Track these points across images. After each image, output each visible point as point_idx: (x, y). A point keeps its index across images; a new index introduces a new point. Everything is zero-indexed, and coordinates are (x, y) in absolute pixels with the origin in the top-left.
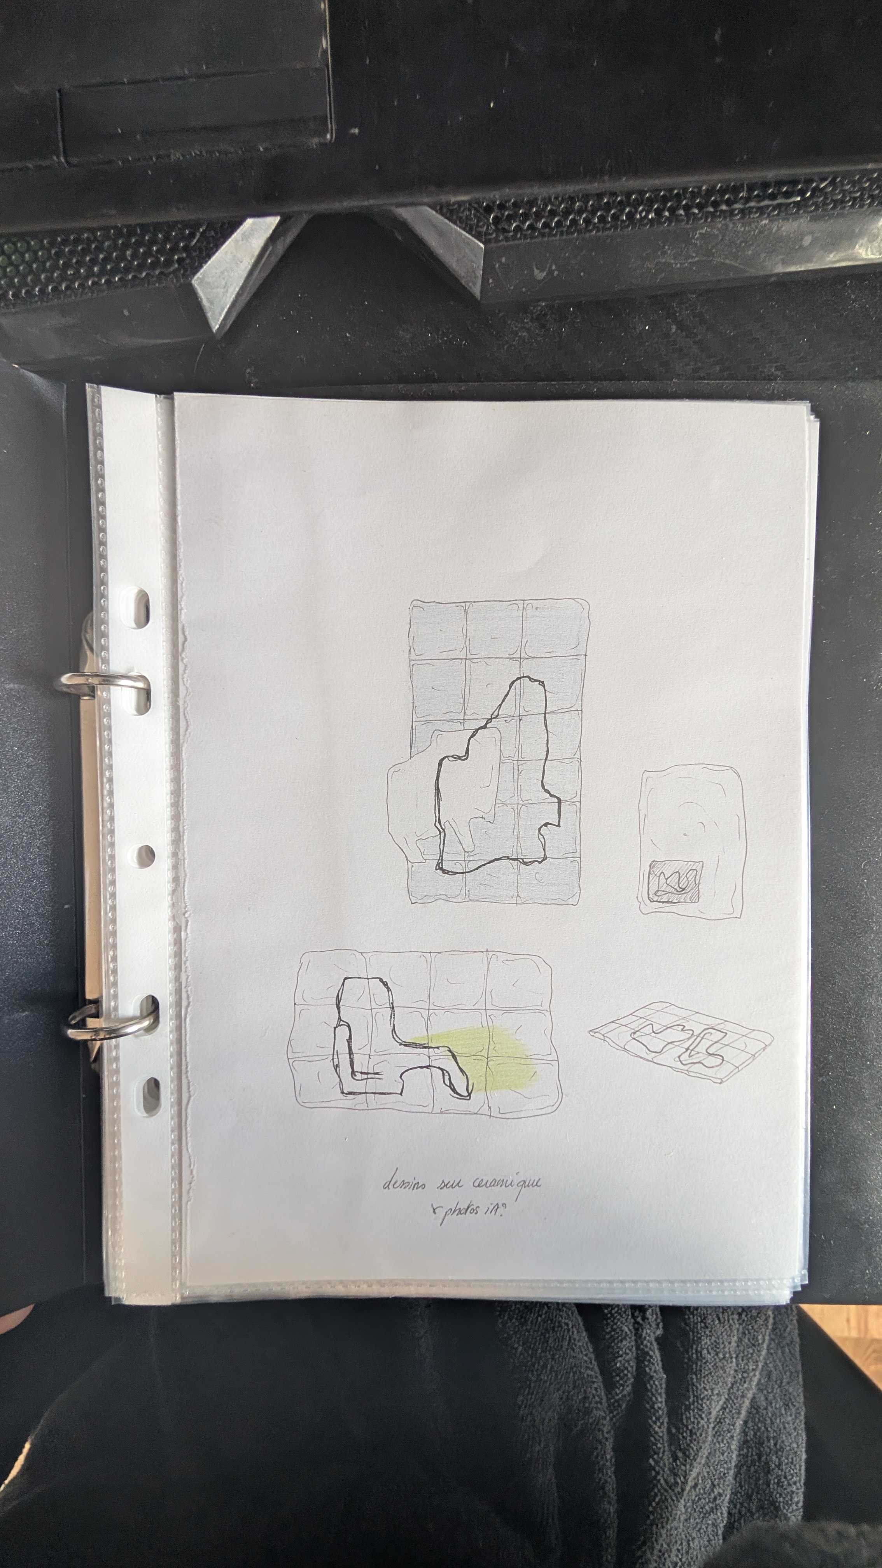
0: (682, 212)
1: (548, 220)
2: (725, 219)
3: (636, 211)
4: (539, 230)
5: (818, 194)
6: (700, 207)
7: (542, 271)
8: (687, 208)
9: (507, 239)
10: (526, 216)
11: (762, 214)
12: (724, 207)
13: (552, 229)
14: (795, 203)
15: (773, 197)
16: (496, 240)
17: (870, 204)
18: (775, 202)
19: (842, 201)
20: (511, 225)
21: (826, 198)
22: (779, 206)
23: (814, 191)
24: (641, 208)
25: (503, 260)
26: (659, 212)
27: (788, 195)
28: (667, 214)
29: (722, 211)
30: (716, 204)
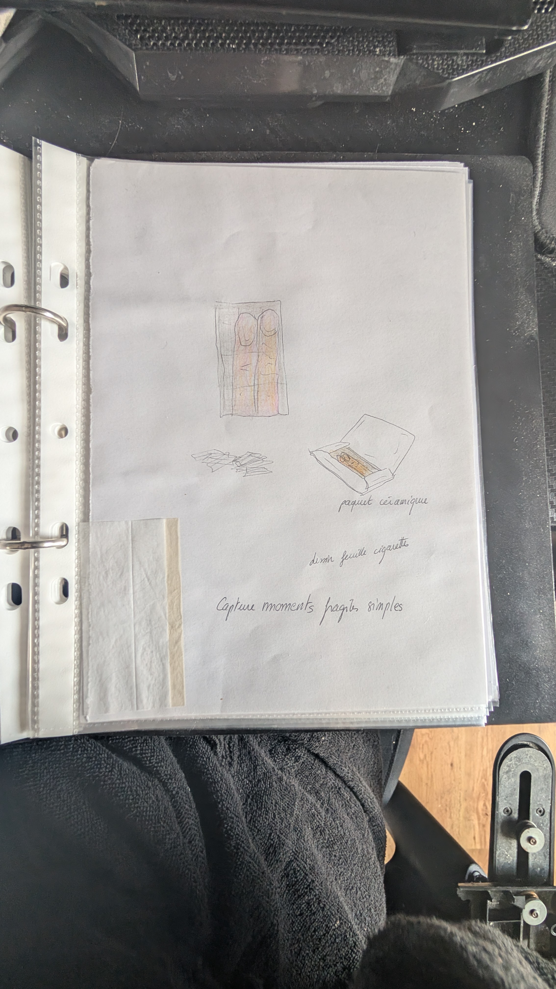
0: (252, 46)
1: (173, 42)
2: (277, 53)
3: (225, 43)
4: (167, 47)
5: (329, 45)
6: (263, 44)
7: (174, 75)
8: (255, 45)
9: (147, 49)
10: (159, 38)
11: (297, 53)
12: (277, 47)
13: (175, 47)
14: (316, 49)
15: (304, 44)
16: (141, 49)
17: (358, 55)
18: (306, 48)
19: (343, 51)
20: (150, 42)
21: (333, 48)
22: (308, 49)
23: (327, 43)
24: (228, 42)
25: (148, 63)
26: (239, 45)
27: (312, 44)
28: (244, 46)
29: (276, 50)
30: (272, 44)
